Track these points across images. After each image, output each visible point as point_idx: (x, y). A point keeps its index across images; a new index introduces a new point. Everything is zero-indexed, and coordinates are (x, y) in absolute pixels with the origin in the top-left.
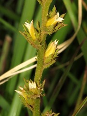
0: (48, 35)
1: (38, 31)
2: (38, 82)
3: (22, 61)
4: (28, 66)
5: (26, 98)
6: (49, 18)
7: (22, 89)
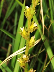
0: (31, 33)
1: (26, 31)
2: (27, 55)
3: (18, 49)
4: (21, 51)
5: (21, 63)
6: (31, 25)
7: (19, 59)
